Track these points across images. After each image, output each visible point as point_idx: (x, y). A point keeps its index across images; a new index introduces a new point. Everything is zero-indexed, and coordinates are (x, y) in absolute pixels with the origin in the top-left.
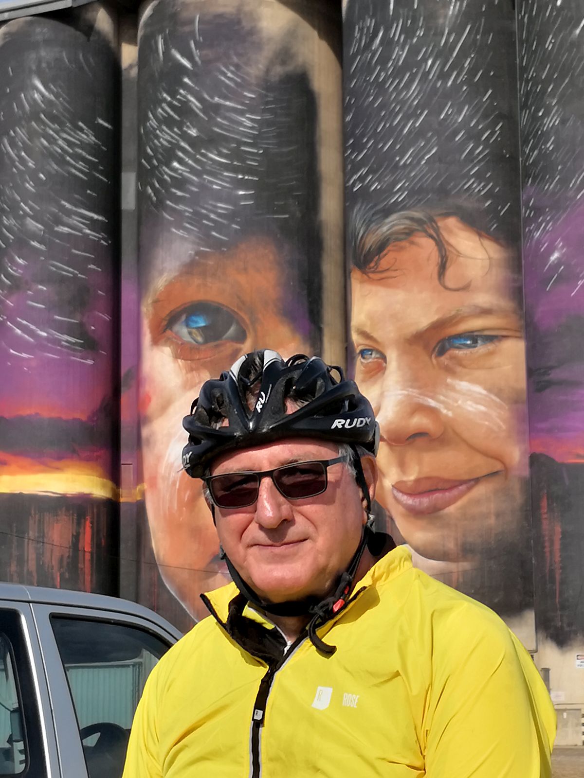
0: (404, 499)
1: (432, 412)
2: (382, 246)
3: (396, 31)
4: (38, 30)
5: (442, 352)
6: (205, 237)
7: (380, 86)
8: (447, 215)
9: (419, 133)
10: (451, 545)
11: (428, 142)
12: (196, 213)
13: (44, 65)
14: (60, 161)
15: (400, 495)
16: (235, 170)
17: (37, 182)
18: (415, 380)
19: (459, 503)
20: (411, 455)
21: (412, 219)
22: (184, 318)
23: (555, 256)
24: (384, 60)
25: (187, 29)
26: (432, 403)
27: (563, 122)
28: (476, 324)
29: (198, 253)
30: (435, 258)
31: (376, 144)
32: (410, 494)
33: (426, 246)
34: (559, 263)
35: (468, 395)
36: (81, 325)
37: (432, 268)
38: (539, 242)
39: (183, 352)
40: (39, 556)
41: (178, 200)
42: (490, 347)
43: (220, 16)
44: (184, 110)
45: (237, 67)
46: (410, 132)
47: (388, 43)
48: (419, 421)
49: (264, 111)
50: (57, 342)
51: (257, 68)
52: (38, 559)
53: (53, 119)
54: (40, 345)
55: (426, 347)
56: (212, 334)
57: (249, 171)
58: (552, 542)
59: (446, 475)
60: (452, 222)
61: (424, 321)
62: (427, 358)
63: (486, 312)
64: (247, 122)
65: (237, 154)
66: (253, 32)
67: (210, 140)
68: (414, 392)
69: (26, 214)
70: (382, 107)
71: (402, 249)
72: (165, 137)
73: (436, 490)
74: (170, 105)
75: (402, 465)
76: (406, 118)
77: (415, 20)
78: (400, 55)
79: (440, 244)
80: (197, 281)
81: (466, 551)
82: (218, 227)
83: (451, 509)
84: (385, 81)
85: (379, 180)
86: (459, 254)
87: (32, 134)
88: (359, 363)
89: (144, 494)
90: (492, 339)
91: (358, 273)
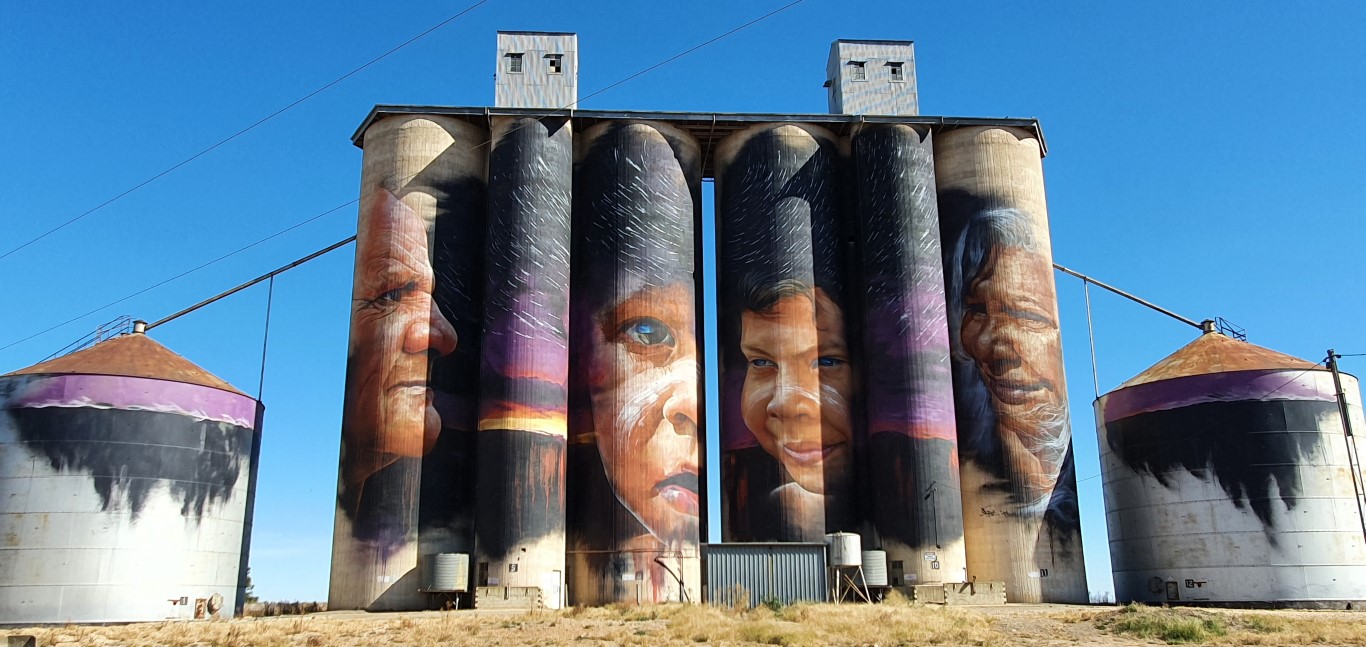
0: (793, 454)
2: (776, 297)
3: (782, 174)
6: (650, 276)
7: (773, 205)
10: (820, 484)
11: (804, 241)
12: (644, 261)
13: (545, 149)
14: (554, 213)
15: (790, 452)
17: (540, 224)
21: (797, 284)
22: (635, 326)
25: (638, 147)
26: (810, 396)
28: (832, 352)
29: (645, 286)
31: (768, 237)
32: (798, 451)
33: (805, 302)
36: (561, 322)
39: (636, 349)
40: (536, 475)
41: (630, 251)
42: (838, 366)
44: (636, 196)
45: (670, 176)
46: (793, 234)
47: (777, 180)
48: (802, 407)
50: (549, 331)
52: (535, 479)
54: (539, 331)
61: (806, 347)
67: (653, 217)
68: (799, 389)
69: (530, 244)
71: (789, 301)
72: (620, 211)
74: (624, 191)
75: (791, 434)
76: (792, 224)
84: (775, 202)
85: (771, 259)
87: (536, 192)
88: (751, 368)
89: (595, 439)
90: (839, 362)
91: (751, 313)
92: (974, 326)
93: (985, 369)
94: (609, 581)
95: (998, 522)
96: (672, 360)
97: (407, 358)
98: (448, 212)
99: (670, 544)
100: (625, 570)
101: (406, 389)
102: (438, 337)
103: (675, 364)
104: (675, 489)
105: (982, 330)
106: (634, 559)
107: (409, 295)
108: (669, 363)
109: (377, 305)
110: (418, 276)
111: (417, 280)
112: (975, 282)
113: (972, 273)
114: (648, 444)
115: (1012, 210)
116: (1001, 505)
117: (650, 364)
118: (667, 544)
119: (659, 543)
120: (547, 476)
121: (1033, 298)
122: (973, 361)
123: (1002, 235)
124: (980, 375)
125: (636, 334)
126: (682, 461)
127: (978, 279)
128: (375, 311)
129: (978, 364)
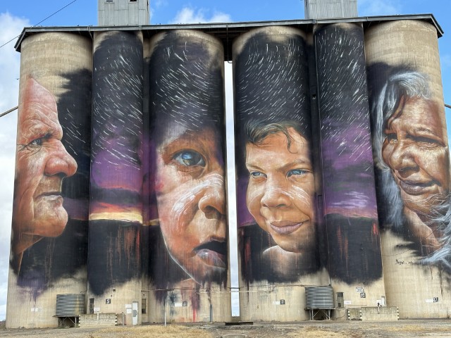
0: (276, 228)
1: (287, 197)
2: (264, 135)
3: (269, 59)
4: (122, 37)
5: (289, 175)
6: (190, 125)
7: (263, 78)
8: (290, 126)
9: (279, 96)
10: (295, 246)
11: (283, 99)
12: (186, 116)
13: (124, 51)
14: (131, 90)
15: (274, 227)
16: (200, 101)
17: (122, 96)
18: (280, 185)
19: (297, 231)
20: (278, 213)
21: (277, 126)
22: (181, 155)
23: (343, 143)
24: (264, 69)
25: (182, 47)
26: (287, 194)
27: (344, 97)
28: (300, 166)
29: (186, 131)
30: (287, 141)
31: (261, 98)
32: (279, 227)
33: (283, 137)
34: (344, 146)
35: (299, 191)
36: (137, 154)
37: (286, 145)
38: (334, 138)
39: (182, 169)
40: (122, 245)
41: (178, 110)
42: (304, 175)
43: (195, 44)
44: (181, 76)
45: (201, 64)
46: (276, 95)
47: (265, 63)
48: (281, 200)
49: (210, 81)
50: (129, 160)
51: (208, 65)
52: (121, 248)
53: (128, 72)
54: (123, 161)
55: (284, 173)
56: (193, 162)
57: (206, 103)
58: (343, 246)
59: (292, 220)
60: (292, 129)
61: (283, 164)
62: (284, 177)
63: (303, 162)
64: (205, 84)
65: (201, 95)
66: (206, 52)
67: (191, 89)
68: (280, 189)
69: (117, 108)
70: (264, 85)
71: (273, 136)
72: (171, 86)
73: (289, 225)
74: (174, 74)
75: (275, 216)
76: (275, 90)
77: (277, 56)
78: (271, 67)
79: (288, 136)
80: (186, 141)
81: (300, 248)
82: (195, 122)
83: (294, 233)
84: (265, 76)
85: (262, 111)
86: (294, 140)
87: (119, 77)
88: (251, 177)
89: (159, 223)
90: (305, 172)
91: (251, 145)
92: (390, 147)
93: (396, 174)
94: (168, 307)
95: (406, 268)
96: (204, 174)
97: (47, 179)
98: (70, 90)
99: (204, 285)
100: (177, 301)
101: (46, 197)
102: (65, 166)
103: (205, 177)
104: (206, 251)
105: (395, 150)
106: (182, 294)
107: (47, 141)
108: (202, 176)
109: (29, 148)
110: (52, 130)
111: (52, 132)
112: (390, 120)
113: (389, 114)
114: (190, 225)
115: (415, 73)
116: (407, 258)
117: (191, 177)
118: (201, 284)
119: (197, 284)
120: (129, 246)
121: (428, 128)
122: (389, 169)
123: (408, 89)
124: (394, 177)
125: (182, 160)
126: (211, 234)
127: (392, 118)
128: (27, 151)
129: (392, 171)
